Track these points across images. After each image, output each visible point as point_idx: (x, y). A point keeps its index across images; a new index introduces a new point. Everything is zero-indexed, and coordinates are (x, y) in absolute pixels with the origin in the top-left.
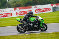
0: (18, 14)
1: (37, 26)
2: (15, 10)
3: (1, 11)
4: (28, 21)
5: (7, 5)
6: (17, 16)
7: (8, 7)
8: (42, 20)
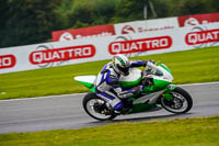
0: (194, 41)
2: (182, 25)
3: (131, 29)
5: (152, 7)
6: (191, 47)
7: (155, 15)
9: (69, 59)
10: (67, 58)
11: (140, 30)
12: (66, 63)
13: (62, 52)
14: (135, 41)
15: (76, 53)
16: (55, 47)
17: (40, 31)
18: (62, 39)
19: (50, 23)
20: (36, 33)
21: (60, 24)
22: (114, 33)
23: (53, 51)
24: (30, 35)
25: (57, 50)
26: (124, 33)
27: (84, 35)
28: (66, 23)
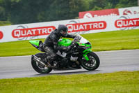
1: (76, 58)
3: (129, 12)
4: (55, 47)
8: (88, 46)
9: (90, 30)
10: (88, 29)
11: (135, 13)
12: (88, 32)
13: (85, 25)
14: (132, 20)
15: (94, 26)
16: (81, 22)
17: (71, 11)
18: (85, 17)
19: (77, 7)
20: (69, 13)
21: (84, 7)
22: (118, 14)
23: (79, 24)
24: (65, 14)
25: (82, 24)
26: (124, 14)
27: (99, 14)
28: (88, 7)
